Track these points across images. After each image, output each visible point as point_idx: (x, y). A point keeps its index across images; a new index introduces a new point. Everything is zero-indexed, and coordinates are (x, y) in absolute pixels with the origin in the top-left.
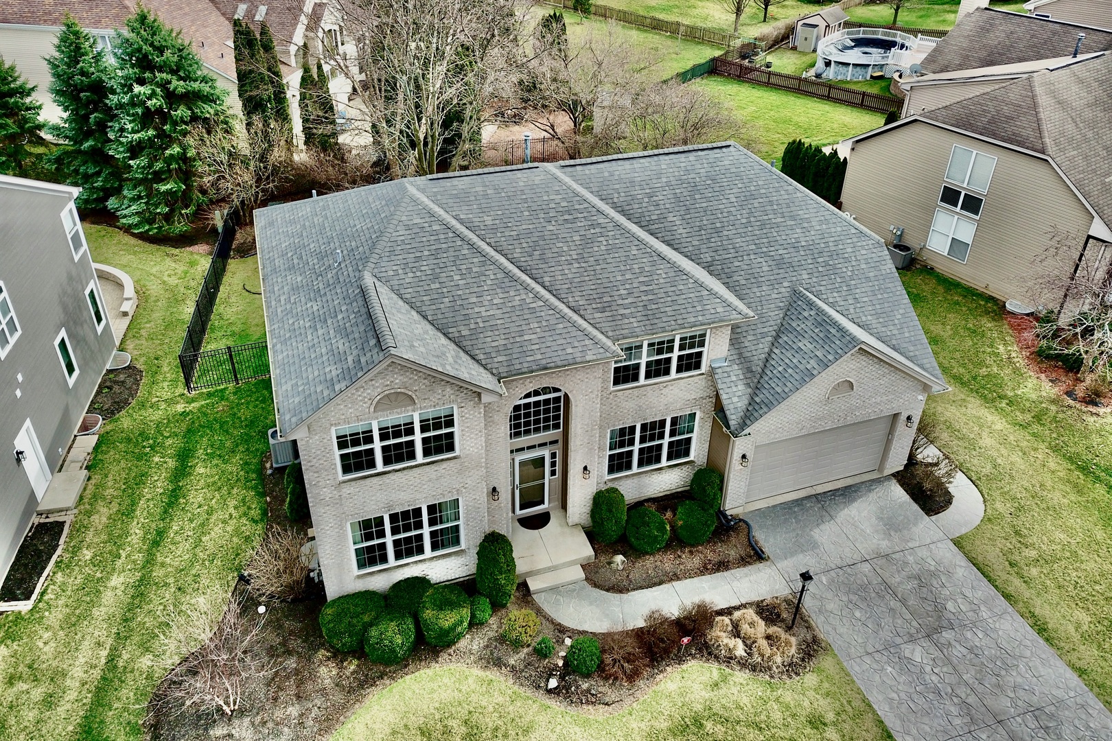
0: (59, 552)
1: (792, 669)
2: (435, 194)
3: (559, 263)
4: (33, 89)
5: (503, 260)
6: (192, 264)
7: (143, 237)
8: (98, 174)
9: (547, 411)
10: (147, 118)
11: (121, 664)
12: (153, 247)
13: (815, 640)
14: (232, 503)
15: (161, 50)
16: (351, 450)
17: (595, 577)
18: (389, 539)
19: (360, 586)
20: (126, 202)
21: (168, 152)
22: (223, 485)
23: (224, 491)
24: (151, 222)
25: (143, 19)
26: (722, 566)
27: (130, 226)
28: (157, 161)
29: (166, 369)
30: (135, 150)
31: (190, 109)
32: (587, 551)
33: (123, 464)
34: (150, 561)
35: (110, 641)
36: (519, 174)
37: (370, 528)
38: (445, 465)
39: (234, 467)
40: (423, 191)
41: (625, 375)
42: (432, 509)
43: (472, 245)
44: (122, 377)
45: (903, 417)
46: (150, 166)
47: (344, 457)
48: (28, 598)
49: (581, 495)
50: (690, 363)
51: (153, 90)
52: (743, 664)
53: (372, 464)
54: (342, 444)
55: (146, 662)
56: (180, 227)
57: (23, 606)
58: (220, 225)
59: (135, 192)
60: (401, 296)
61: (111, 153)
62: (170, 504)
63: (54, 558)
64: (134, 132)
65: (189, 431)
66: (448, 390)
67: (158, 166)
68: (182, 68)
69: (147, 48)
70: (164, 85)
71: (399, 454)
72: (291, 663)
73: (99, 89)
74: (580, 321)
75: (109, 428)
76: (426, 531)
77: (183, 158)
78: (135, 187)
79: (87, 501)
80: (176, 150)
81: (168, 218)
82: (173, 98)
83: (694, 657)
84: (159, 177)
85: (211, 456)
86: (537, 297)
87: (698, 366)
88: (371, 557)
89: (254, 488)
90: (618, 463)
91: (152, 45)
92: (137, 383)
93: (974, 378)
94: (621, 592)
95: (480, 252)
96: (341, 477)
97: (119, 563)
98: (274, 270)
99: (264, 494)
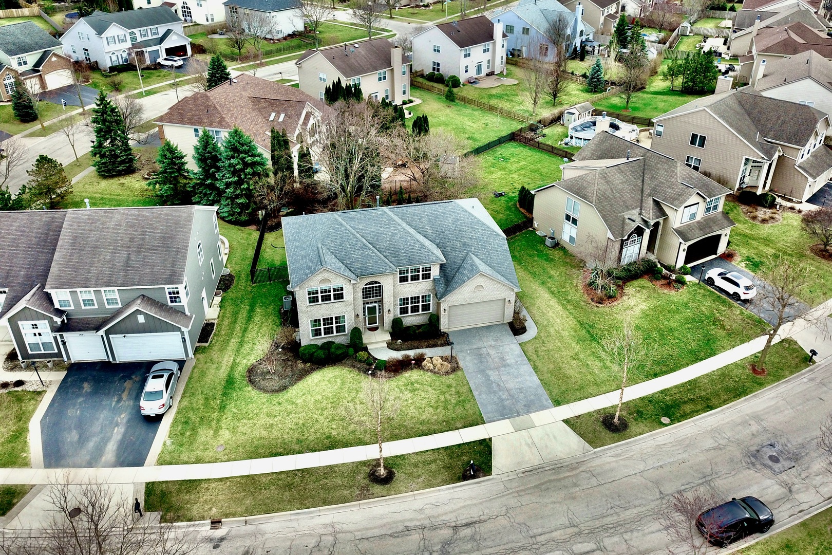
0: (214, 331)
1: (447, 373)
2: (344, 217)
3: (382, 242)
4: (185, 156)
5: (364, 240)
6: (250, 234)
7: (230, 222)
8: (211, 194)
9: (376, 290)
10: (235, 173)
11: (237, 362)
12: (233, 226)
13: (458, 367)
14: (270, 321)
15: (243, 145)
16: (311, 296)
17: (391, 346)
18: (322, 327)
19: (313, 343)
20: (222, 206)
21: (242, 187)
22: (267, 315)
23: (267, 317)
24: (232, 215)
25: (236, 132)
26: (435, 346)
27: (224, 217)
28: (237, 190)
29: (243, 276)
30: (228, 185)
31: (252, 168)
32: (389, 338)
33: (231, 307)
34: (243, 336)
35: (233, 356)
36: (373, 211)
37: (316, 322)
38: (340, 303)
39: (270, 309)
40: (340, 216)
41: (403, 279)
42: (336, 318)
43: (354, 235)
44: (227, 278)
45: (507, 300)
46: (234, 192)
47: (309, 298)
48: (207, 342)
49: (388, 319)
50: (426, 277)
51: (238, 162)
52: (431, 371)
53: (318, 301)
54: (309, 294)
55: (245, 361)
56: (244, 218)
57: (207, 345)
58: (261, 217)
59: (227, 202)
60: (329, 250)
61: (218, 185)
62: (249, 320)
63: (213, 333)
64: (229, 178)
65: (253, 297)
66: (341, 279)
67: (238, 192)
68: (251, 152)
69: (237, 144)
70: (243, 159)
71: (326, 298)
72: (290, 363)
73: (216, 159)
74: (387, 261)
75: (225, 295)
76: (334, 325)
77: (248, 189)
78: (226, 200)
79: (221, 317)
80: (245, 186)
81: (240, 214)
82: (246, 165)
83: (416, 368)
84: (237, 197)
85: (262, 306)
86: (373, 252)
87: (429, 278)
88: (317, 333)
89: (278, 316)
90: (404, 311)
91: (239, 143)
92: (233, 280)
93: (559, 292)
94: (398, 351)
95: (356, 237)
96: (308, 304)
97: (233, 336)
98: (289, 240)
99: (281, 318)
